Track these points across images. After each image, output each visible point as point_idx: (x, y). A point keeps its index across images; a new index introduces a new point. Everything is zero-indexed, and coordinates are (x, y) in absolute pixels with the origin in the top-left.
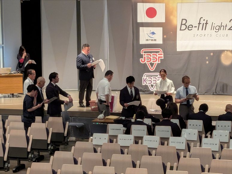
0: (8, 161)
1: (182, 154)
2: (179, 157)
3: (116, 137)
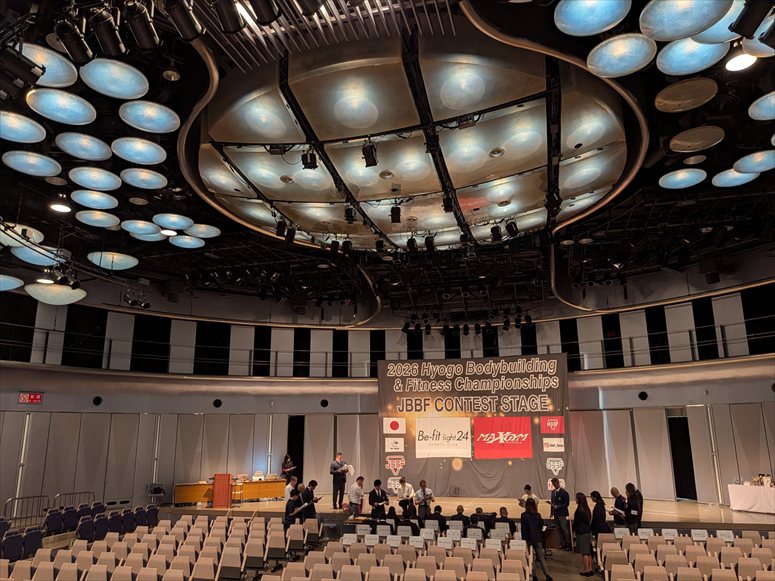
0: (267, 562)
1: (420, 552)
2: (417, 555)
3: (363, 537)
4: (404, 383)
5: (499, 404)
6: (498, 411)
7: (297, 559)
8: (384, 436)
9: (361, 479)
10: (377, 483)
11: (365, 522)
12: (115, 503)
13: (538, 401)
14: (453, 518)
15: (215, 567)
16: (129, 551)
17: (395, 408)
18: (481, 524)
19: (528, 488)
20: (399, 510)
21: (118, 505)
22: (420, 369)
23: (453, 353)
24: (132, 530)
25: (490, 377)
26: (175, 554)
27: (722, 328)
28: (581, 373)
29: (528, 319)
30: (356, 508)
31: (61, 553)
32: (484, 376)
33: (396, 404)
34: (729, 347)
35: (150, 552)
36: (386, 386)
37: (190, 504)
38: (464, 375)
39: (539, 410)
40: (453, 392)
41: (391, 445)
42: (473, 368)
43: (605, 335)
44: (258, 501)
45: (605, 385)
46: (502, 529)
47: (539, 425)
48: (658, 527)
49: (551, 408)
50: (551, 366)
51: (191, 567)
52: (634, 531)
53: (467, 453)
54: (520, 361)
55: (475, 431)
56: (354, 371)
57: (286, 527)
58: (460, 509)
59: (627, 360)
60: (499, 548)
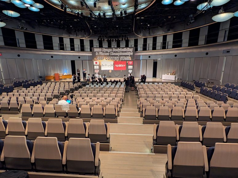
4: (98, 53)
5: (120, 58)
6: (119, 60)
7: (77, 90)
8: (94, 65)
9: (89, 74)
10: (93, 75)
11: (91, 83)
12: (30, 80)
13: (128, 58)
14: (110, 82)
15: (58, 92)
16: (37, 90)
17: (96, 59)
18: (115, 83)
19: (125, 76)
20: (98, 81)
21: (31, 81)
22: (102, 50)
23: (110, 46)
24: (37, 86)
25: (118, 52)
26: (48, 90)
27: (168, 42)
28: (138, 52)
29: (127, 38)
30: (88, 80)
31: (19, 91)
32: (117, 52)
33: (96, 58)
34: (168, 46)
35: (42, 90)
36: (94, 54)
37: (50, 80)
38: (112, 52)
39: (128, 60)
40: (110, 55)
41: (95, 67)
42: (114, 50)
43: (144, 43)
44: (66, 79)
45: (142, 54)
46: (119, 83)
47: (128, 63)
48: (149, 82)
49: (130, 59)
50: (131, 50)
51: (53, 93)
52: (144, 83)
53: (112, 69)
54: (125, 48)
55: (114, 64)
56: (86, 50)
57: (74, 84)
58: (111, 80)
59: (147, 49)
60: (119, 87)
